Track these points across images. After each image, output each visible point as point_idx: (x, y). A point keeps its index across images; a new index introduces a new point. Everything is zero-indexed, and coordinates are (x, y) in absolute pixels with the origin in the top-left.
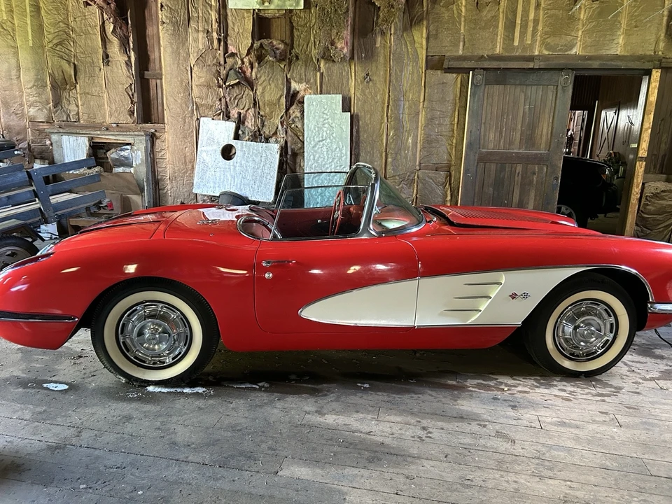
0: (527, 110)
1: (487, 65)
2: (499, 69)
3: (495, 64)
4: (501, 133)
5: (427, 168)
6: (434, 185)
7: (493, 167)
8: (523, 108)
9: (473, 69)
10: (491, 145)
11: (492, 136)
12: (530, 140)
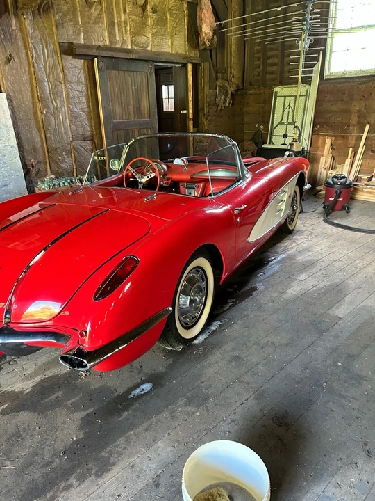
0: (134, 90)
1: (105, 53)
2: (113, 58)
3: (109, 54)
4: (122, 108)
5: (77, 139)
6: (86, 153)
7: (122, 132)
8: (131, 89)
9: (96, 57)
10: (118, 117)
11: (117, 110)
12: (138, 112)
